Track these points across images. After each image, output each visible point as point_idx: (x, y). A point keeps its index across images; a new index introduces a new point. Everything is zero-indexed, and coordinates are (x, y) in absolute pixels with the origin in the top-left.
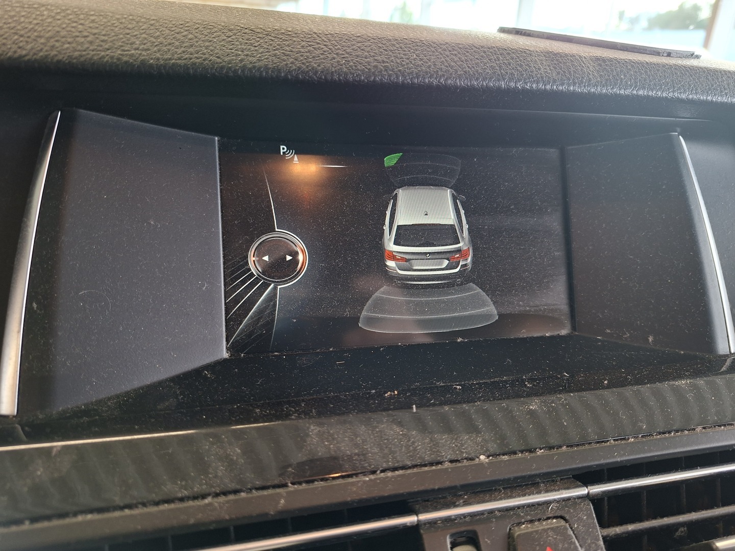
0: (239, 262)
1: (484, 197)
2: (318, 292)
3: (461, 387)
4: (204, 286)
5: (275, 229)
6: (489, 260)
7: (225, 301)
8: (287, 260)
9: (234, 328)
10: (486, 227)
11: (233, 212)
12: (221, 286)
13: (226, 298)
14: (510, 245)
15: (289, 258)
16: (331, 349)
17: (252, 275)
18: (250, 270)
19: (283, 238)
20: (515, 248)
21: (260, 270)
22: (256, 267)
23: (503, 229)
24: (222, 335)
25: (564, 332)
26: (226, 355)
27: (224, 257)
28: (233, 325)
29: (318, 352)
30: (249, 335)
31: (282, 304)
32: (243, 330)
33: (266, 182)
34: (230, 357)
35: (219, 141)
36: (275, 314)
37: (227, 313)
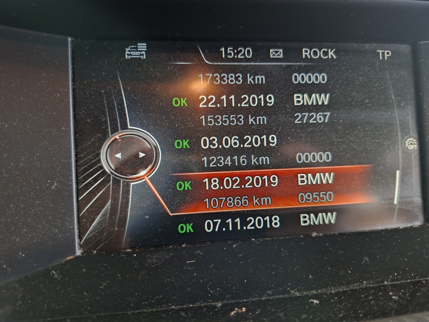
0: (91, 160)
1: (338, 91)
2: (171, 188)
3: (318, 302)
4: (53, 185)
5: (127, 126)
6: (344, 154)
7: (78, 198)
8: (140, 157)
9: (87, 226)
10: (341, 121)
11: (85, 110)
12: (72, 185)
13: (78, 195)
14: (365, 139)
15: (142, 155)
16: (184, 246)
17: (104, 172)
18: (102, 167)
19: (136, 135)
20: (369, 142)
21: (113, 168)
22: (109, 164)
23: (358, 123)
24: (74, 232)
25: (418, 223)
26: (79, 252)
27: (76, 155)
28: (86, 222)
29: (171, 249)
30: (102, 232)
31: (134, 201)
32: (96, 227)
33: (119, 80)
34: (83, 254)
35: (72, 42)
36: (127, 212)
37: (79, 211)
